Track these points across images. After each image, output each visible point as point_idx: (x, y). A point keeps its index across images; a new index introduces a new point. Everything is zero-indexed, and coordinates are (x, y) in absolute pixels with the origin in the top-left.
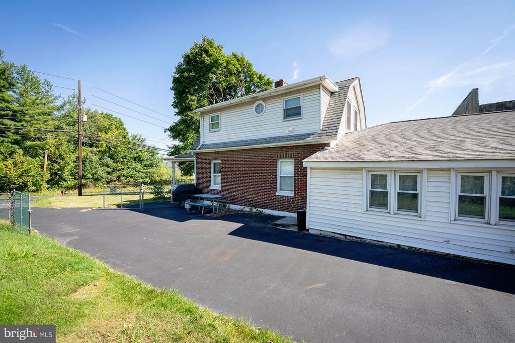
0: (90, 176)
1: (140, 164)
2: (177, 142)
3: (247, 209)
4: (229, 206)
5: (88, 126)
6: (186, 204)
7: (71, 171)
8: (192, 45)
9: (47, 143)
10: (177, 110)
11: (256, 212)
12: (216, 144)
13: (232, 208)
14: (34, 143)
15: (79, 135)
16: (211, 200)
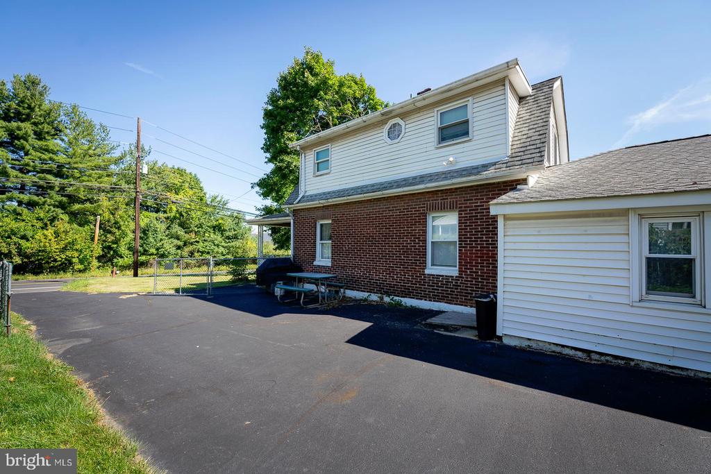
0: (153, 250)
1: (220, 235)
2: (269, 202)
3: (374, 297)
4: (344, 293)
5: (154, 184)
6: (276, 289)
7: (130, 244)
8: (291, 63)
9: (99, 205)
10: (268, 155)
11: (389, 303)
12: (324, 194)
13: (350, 296)
14: (83, 206)
15: (137, 192)
16: (315, 282)
